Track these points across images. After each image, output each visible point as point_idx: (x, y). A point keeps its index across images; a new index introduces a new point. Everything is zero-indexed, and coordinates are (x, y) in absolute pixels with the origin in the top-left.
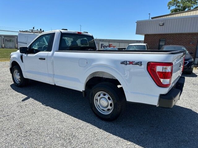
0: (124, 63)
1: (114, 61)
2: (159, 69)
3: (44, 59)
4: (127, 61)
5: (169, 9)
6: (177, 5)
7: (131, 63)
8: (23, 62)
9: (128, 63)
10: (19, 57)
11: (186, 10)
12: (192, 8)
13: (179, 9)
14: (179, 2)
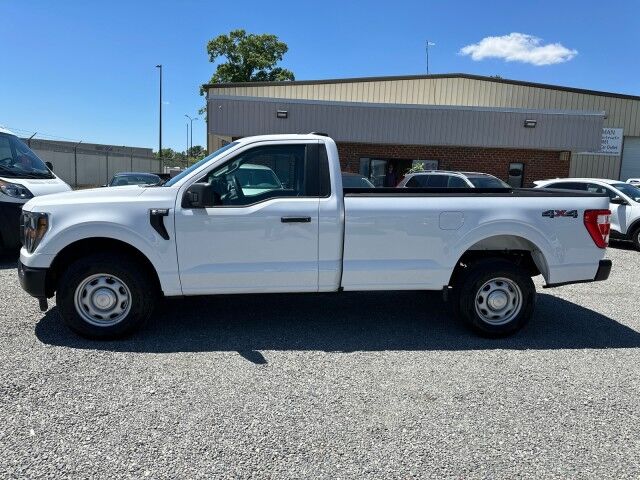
0: (548, 213)
3: (308, 220)
4: (553, 211)
5: (212, 61)
6: (230, 55)
7: (561, 213)
9: (555, 213)
10: (136, 219)
11: (256, 72)
12: (268, 71)
13: (237, 67)
14: (234, 46)
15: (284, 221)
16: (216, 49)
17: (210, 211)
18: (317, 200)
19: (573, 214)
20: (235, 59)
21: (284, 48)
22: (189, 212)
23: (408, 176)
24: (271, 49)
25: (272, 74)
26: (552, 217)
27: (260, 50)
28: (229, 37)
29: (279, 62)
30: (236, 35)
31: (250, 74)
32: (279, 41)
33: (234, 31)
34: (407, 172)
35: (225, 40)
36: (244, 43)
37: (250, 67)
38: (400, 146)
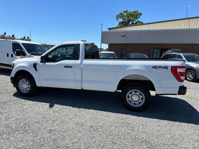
0: (155, 67)
1: (147, 67)
2: (179, 70)
3: (72, 67)
4: (156, 66)
5: (117, 21)
6: (123, 19)
7: (160, 67)
8: (37, 71)
9: (158, 67)
10: (30, 65)
11: (131, 23)
12: (135, 22)
13: (125, 22)
14: (124, 15)
15: (65, 67)
16: (118, 17)
17: (47, 63)
18: (74, 61)
19: (166, 67)
20: (124, 19)
21: (141, 14)
22: (42, 64)
23: (164, 55)
24: (136, 15)
25: (136, 23)
26: (156, 69)
27: (132, 16)
28: (123, 13)
29: (139, 19)
30: (124, 12)
31: (129, 24)
32: (139, 12)
33: (124, 11)
34: (164, 53)
35: (121, 14)
36: (127, 14)
37: (129, 22)
38: (166, 44)
